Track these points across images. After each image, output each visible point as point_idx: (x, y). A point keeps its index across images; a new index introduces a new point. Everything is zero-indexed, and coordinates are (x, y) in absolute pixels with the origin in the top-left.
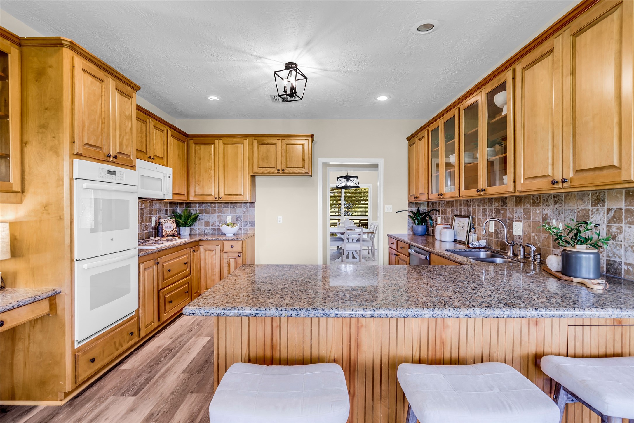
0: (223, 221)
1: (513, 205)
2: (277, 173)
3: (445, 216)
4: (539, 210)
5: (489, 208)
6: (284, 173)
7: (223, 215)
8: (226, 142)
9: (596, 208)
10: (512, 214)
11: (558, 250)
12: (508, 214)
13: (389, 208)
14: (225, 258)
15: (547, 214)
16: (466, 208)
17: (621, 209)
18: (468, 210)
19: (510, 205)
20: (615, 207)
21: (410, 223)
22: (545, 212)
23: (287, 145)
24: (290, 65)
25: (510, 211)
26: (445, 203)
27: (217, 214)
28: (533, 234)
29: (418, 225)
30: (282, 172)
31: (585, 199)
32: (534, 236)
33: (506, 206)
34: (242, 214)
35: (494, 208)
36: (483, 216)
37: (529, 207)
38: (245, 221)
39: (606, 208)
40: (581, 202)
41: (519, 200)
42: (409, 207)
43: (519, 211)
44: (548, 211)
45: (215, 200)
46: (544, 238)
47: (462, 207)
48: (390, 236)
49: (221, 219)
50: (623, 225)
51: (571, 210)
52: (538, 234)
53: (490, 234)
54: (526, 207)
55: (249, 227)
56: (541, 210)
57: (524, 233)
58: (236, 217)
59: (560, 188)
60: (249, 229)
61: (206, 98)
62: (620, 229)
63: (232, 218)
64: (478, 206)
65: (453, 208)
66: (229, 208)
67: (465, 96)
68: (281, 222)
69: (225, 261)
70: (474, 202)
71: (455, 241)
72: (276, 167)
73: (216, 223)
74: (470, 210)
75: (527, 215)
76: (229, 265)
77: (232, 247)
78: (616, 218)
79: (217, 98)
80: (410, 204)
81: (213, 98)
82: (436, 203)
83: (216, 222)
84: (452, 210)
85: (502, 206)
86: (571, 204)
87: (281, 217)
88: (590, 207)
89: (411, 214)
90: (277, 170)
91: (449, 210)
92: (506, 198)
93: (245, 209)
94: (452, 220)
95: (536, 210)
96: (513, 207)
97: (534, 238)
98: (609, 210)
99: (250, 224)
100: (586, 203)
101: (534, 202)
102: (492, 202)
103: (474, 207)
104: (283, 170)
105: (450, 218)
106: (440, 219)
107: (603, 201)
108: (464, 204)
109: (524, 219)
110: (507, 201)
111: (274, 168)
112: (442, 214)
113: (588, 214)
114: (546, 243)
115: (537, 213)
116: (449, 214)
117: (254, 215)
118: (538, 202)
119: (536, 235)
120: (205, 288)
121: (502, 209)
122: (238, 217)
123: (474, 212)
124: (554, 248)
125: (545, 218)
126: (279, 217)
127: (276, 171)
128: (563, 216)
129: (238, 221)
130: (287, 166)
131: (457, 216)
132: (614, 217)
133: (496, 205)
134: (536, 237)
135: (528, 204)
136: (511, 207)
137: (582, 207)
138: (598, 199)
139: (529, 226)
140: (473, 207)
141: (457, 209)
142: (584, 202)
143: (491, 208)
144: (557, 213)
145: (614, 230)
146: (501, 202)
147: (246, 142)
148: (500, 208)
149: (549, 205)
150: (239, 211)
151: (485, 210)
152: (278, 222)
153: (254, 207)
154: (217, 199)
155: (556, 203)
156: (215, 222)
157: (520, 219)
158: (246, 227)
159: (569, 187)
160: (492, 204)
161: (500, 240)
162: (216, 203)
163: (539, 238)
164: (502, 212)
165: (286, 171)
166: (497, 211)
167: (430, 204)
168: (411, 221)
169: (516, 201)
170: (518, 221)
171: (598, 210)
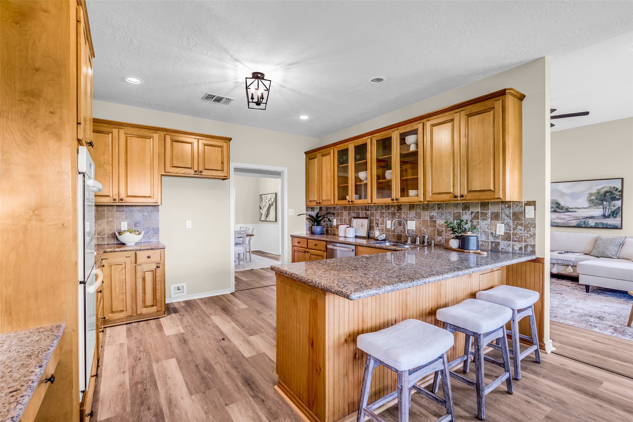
0: (115, 228)
1: (408, 210)
2: (194, 174)
3: (340, 219)
4: (427, 213)
5: (386, 211)
6: (202, 175)
7: (115, 220)
8: (129, 132)
9: (465, 211)
10: (406, 216)
11: (441, 237)
12: (403, 216)
13: (292, 212)
14: (139, 272)
15: (433, 215)
16: (364, 212)
17: (478, 212)
18: (366, 213)
19: (404, 210)
20: (475, 211)
21: (308, 224)
22: (432, 214)
23: (205, 145)
24: (259, 75)
25: (404, 214)
26: (341, 208)
27: (106, 220)
28: (423, 228)
29: (317, 226)
30: (200, 173)
31: (458, 206)
32: (424, 230)
33: (401, 210)
34: (142, 219)
35: (390, 212)
36: (381, 217)
37: (419, 211)
38: (145, 227)
39: (470, 211)
40: (456, 208)
41: (412, 206)
42: (306, 211)
43: (412, 214)
44: (434, 213)
45: (113, 203)
46: (431, 230)
47: (360, 211)
48: (293, 237)
49: (112, 226)
50: (480, 221)
51: (450, 213)
52: (426, 228)
53: (388, 230)
54: (417, 211)
55: (151, 235)
56: (429, 213)
57: (416, 228)
58: (134, 223)
59: (458, 200)
60: (151, 236)
61: (123, 79)
62: (478, 222)
63: (128, 225)
64: (376, 210)
65: (350, 212)
66: (125, 212)
67: (378, 131)
68: (190, 227)
69: (139, 275)
70: (372, 208)
71: (356, 237)
72: (192, 168)
73: (106, 232)
74: (368, 213)
75: (418, 216)
76: (144, 279)
77: (149, 257)
78: (476, 217)
79: (139, 81)
80: (308, 208)
81: (133, 80)
82: (330, 208)
83: (106, 229)
84: (349, 213)
85: (398, 210)
86: (449, 209)
87: (190, 222)
88: (461, 211)
89: (308, 217)
90: (194, 171)
91: (345, 213)
92: (401, 205)
93: (146, 214)
94: (348, 221)
95: (425, 213)
96: (407, 211)
97: (424, 231)
98: (472, 213)
99: (153, 231)
100: (459, 209)
101: (424, 208)
102: (389, 207)
103: (372, 211)
104: (201, 172)
105: (346, 220)
106: (335, 220)
107: (469, 208)
108: (361, 208)
109: (416, 218)
110: (402, 207)
111: (191, 168)
112: (338, 216)
113: (460, 215)
114: (433, 234)
115: (426, 215)
116: (346, 216)
117: (159, 220)
118: (427, 208)
119: (426, 229)
120: (110, 311)
121: (397, 213)
122: (136, 223)
123: (372, 215)
124: (438, 236)
125: (431, 218)
126: (188, 222)
127: (193, 173)
128: (444, 216)
129: (137, 228)
130: (205, 167)
131: (354, 218)
132: (475, 216)
133: (393, 209)
134: (425, 230)
135: (419, 209)
136: (405, 211)
137: (456, 211)
138: (466, 207)
139: (420, 223)
140: (370, 211)
141: (354, 213)
142: (458, 208)
143: (388, 211)
144: (440, 214)
145: (475, 223)
146: (396, 208)
147: (156, 136)
148: (396, 211)
149: (435, 210)
150: (138, 215)
151: (382, 214)
152: (188, 227)
153: (158, 211)
154: (117, 201)
155: (439, 208)
156: (104, 229)
157: (413, 219)
158: (148, 234)
159: (465, 200)
160: (389, 209)
161: (396, 233)
162: (114, 205)
163: (427, 231)
164: (398, 214)
165: (203, 173)
166: (394, 214)
167: (323, 208)
168: (308, 223)
169: (410, 207)
170: (411, 220)
171: (466, 213)
